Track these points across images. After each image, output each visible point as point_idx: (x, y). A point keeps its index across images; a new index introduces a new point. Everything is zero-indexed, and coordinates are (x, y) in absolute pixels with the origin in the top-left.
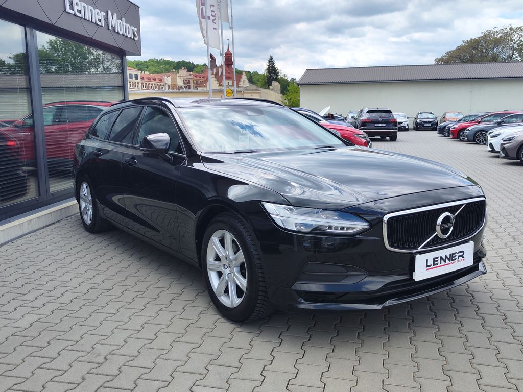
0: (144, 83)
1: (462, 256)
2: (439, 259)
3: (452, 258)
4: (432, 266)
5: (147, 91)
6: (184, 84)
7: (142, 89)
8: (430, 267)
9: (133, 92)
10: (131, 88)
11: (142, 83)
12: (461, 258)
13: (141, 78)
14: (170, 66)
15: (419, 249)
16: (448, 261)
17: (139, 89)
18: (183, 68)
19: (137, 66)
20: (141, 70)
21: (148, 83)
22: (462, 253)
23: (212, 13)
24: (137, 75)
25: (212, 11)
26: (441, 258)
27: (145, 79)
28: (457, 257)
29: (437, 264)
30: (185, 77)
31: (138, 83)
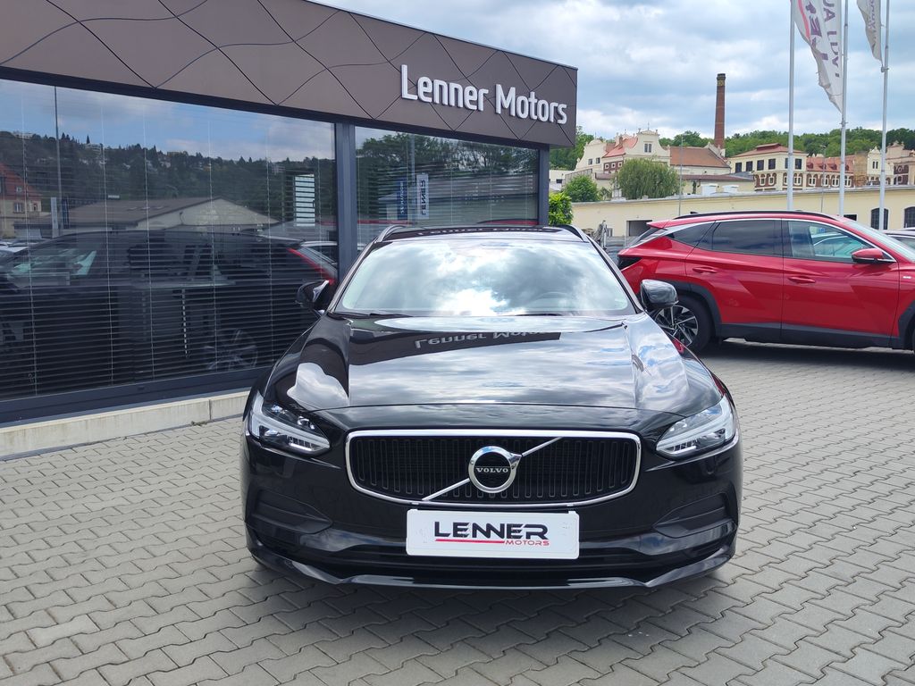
0: (813, 174)
1: (542, 535)
2: (470, 527)
3: (509, 532)
4: (451, 537)
5: (819, 189)
6: (896, 172)
7: (808, 186)
8: (446, 538)
9: (799, 191)
10: (797, 184)
11: (809, 175)
12: (537, 538)
13: (808, 166)
14: (872, 141)
15: (426, 500)
16: (494, 536)
17: (801, 186)
18: (895, 144)
19: (805, 145)
20: (811, 152)
21: (819, 174)
22: (540, 530)
23: (833, 47)
24: (801, 160)
25: (832, 44)
26: (476, 527)
27: (815, 168)
28: (523, 533)
29: (466, 536)
30: (899, 161)
31: (801, 175)
